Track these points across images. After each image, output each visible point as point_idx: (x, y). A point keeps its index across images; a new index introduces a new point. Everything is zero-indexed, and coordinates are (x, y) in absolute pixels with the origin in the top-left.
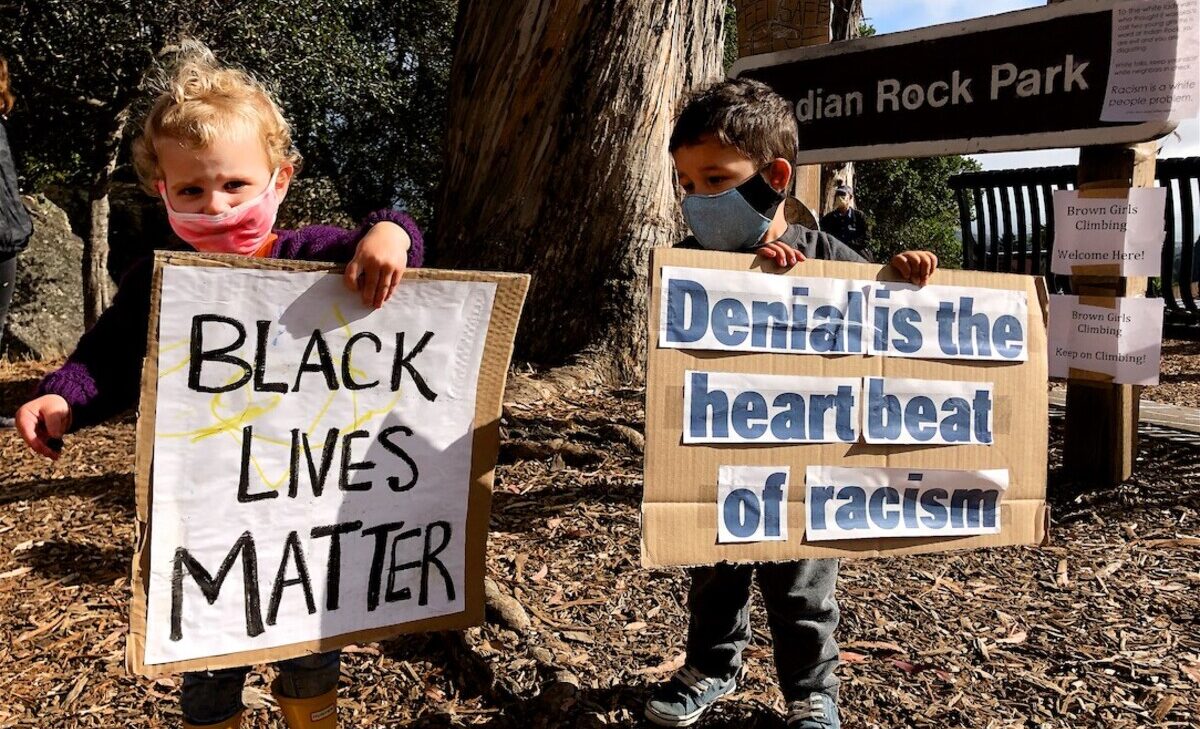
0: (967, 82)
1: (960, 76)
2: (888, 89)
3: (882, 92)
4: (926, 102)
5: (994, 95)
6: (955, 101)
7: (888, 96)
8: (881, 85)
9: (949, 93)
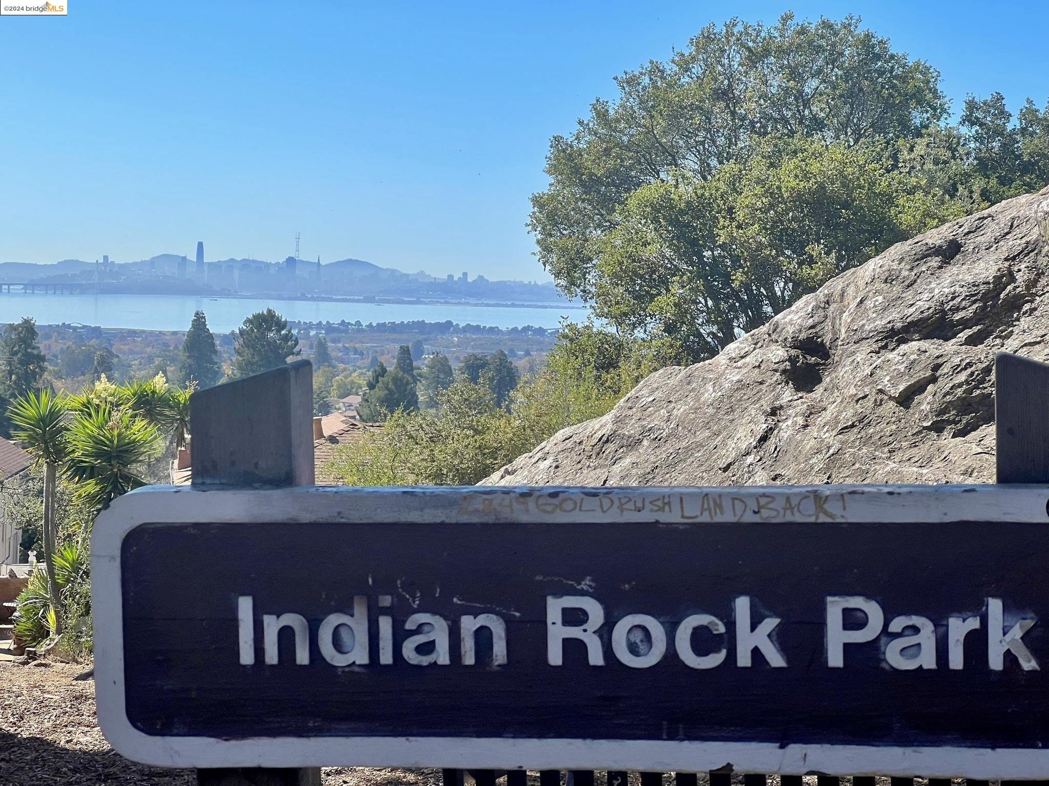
0: (770, 623)
1: (752, 607)
2: (574, 617)
3: (559, 621)
4: (671, 654)
5: (835, 659)
6: (744, 660)
7: (574, 632)
8: (554, 607)
9: (729, 641)
